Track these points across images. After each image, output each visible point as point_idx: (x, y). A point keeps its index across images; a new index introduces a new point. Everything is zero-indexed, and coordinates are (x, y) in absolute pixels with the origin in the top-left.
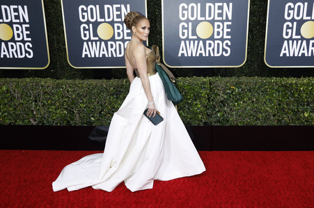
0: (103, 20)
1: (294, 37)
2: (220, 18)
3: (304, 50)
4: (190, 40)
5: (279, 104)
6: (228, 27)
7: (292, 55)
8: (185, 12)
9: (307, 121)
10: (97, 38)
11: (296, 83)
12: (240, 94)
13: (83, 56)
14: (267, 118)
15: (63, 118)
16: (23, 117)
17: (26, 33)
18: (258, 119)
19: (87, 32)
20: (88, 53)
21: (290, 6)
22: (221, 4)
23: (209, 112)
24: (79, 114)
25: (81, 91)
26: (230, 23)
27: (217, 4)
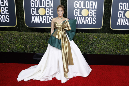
0: (41, 7)
1: (123, 17)
2: (92, 8)
3: (126, 22)
4: (79, 17)
5: (116, 46)
6: (95, 12)
7: (121, 25)
8: (77, 5)
9: (127, 53)
10: (38, 15)
11: (123, 37)
12: (99, 40)
13: (32, 22)
14: (110, 51)
15: (22, 49)
16: (4, 48)
17: (6, 11)
18: (107, 51)
19: (34, 12)
20: (34, 21)
21: (121, 4)
22: (92, 2)
23: (86, 48)
24: (29, 47)
25: (31, 38)
26: (96, 10)
27: (90, 2)
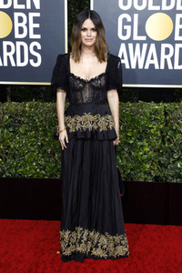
4: (135, 43)
23: (163, 159)
